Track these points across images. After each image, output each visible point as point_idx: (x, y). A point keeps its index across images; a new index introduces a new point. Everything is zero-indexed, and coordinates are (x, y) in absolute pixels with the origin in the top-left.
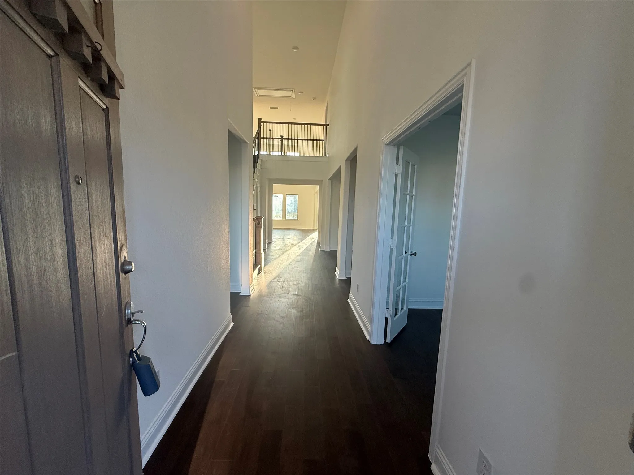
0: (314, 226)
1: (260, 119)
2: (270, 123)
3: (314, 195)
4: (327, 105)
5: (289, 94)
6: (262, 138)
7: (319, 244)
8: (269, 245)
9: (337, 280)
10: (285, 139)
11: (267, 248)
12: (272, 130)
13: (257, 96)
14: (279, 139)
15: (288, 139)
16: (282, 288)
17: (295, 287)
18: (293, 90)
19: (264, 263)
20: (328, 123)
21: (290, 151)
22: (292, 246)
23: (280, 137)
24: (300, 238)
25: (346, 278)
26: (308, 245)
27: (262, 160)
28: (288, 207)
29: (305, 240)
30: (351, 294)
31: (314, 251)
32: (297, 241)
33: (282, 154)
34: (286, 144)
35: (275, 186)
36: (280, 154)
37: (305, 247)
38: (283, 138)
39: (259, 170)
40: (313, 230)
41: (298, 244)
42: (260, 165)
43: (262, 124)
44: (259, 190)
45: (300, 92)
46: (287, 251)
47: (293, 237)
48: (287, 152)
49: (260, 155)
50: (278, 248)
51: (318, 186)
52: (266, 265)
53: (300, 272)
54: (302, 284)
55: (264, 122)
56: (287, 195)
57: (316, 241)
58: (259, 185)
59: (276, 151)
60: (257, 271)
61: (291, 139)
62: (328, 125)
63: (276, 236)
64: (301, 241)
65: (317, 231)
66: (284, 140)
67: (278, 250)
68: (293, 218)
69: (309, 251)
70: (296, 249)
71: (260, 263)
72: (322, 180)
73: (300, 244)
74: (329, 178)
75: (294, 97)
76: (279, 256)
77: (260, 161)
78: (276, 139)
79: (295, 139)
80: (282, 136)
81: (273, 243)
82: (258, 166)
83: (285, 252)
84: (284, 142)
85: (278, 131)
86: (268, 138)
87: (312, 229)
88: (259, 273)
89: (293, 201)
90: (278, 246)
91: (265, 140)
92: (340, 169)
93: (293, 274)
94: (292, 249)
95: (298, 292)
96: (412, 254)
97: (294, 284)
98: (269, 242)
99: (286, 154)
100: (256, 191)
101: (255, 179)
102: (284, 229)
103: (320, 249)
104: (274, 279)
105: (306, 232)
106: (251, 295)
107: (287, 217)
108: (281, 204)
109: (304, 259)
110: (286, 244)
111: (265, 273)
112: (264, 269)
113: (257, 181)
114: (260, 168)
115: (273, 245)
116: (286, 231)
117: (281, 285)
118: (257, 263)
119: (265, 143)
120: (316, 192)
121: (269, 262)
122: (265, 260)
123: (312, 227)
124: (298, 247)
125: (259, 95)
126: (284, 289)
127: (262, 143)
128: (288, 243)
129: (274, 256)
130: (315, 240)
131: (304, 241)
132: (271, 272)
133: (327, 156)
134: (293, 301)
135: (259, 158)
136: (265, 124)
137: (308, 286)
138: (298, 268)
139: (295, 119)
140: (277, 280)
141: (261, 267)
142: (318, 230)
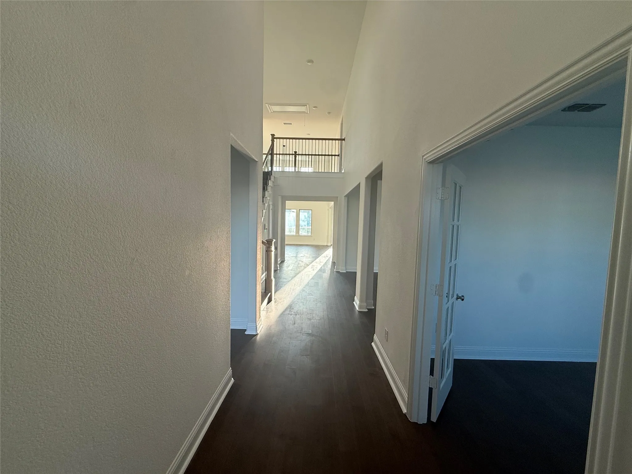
0: (328, 242)
1: (273, 135)
2: (283, 138)
3: (328, 210)
4: (342, 119)
5: (303, 109)
6: (275, 154)
7: (334, 263)
8: (281, 265)
9: (357, 313)
10: (299, 155)
11: (279, 269)
12: (285, 145)
13: (270, 112)
14: (292, 154)
15: (302, 155)
16: (294, 324)
17: (309, 322)
18: (308, 105)
19: (275, 289)
20: (343, 138)
21: (304, 167)
22: (305, 266)
23: (294, 153)
24: (314, 256)
25: (367, 310)
26: (322, 264)
27: (274, 177)
28: (301, 222)
29: (319, 258)
30: (375, 337)
31: (329, 273)
32: (310, 259)
33: (295, 170)
34: (300, 159)
35: (288, 203)
36: (293, 170)
37: (319, 268)
38: (297, 153)
39: (272, 187)
40: (327, 247)
41: (312, 264)
42: (272, 182)
43: (275, 140)
44: (271, 208)
45: (315, 107)
46: (300, 272)
47: (306, 255)
48: (300, 167)
49: (273, 172)
50: (291, 269)
51: (333, 202)
52: (276, 292)
53: (314, 301)
54: (317, 318)
55: (277, 138)
56: (300, 210)
57: (331, 260)
58: (271, 203)
59: (289, 167)
60: (266, 300)
61: (305, 155)
62: (344, 140)
63: (289, 252)
64: (315, 260)
65: (332, 247)
66: (297, 156)
67: (290, 271)
68: (306, 234)
69: (324, 273)
70: (309, 269)
71: (271, 292)
72: (338, 197)
73: (313, 264)
74: (344, 195)
75: (308, 112)
76: (291, 279)
77: (272, 177)
78: (289, 154)
79: (309, 155)
80: (296, 152)
81: (285, 261)
82: (270, 183)
83: (298, 273)
84: (297, 158)
85: (292, 147)
86: (281, 154)
87: (326, 244)
88: (268, 303)
89: (307, 216)
90: (290, 266)
91: (278, 156)
92: (359, 186)
93: (306, 303)
94: (306, 270)
95: (312, 331)
96: (458, 298)
97: (307, 318)
98: (282, 261)
99: (299, 171)
100: (267, 209)
101: (267, 197)
102: (297, 245)
103: (335, 270)
104: (285, 310)
105: (319, 249)
106: (257, 334)
107: (300, 232)
108: (294, 220)
109: (318, 283)
110: (299, 264)
111: (275, 302)
112: (274, 296)
113: (269, 199)
114: (272, 186)
115: (285, 264)
116: (300, 248)
117: (292, 319)
118: (267, 291)
119: (278, 159)
120: (330, 207)
121: (281, 287)
122: (276, 285)
123: (326, 243)
124: (312, 268)
125: (272, 112)
126: (296, 325)
127: (275, 158)
128: (301, 262)
129: (286, 279)
130: (329, 259)
131: (318, 260)
132: (282, 300)
133: (343, 172)
134: (306, 343)
135: (272, 175)
136: (278, 140)
137: (324, 322)
138: (312, 295)
139: (309, 134)
140: (288, 312)
141: (271, 295)
142: (334, 245)
